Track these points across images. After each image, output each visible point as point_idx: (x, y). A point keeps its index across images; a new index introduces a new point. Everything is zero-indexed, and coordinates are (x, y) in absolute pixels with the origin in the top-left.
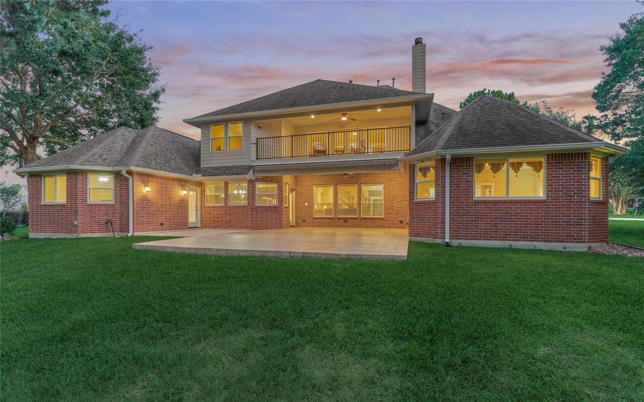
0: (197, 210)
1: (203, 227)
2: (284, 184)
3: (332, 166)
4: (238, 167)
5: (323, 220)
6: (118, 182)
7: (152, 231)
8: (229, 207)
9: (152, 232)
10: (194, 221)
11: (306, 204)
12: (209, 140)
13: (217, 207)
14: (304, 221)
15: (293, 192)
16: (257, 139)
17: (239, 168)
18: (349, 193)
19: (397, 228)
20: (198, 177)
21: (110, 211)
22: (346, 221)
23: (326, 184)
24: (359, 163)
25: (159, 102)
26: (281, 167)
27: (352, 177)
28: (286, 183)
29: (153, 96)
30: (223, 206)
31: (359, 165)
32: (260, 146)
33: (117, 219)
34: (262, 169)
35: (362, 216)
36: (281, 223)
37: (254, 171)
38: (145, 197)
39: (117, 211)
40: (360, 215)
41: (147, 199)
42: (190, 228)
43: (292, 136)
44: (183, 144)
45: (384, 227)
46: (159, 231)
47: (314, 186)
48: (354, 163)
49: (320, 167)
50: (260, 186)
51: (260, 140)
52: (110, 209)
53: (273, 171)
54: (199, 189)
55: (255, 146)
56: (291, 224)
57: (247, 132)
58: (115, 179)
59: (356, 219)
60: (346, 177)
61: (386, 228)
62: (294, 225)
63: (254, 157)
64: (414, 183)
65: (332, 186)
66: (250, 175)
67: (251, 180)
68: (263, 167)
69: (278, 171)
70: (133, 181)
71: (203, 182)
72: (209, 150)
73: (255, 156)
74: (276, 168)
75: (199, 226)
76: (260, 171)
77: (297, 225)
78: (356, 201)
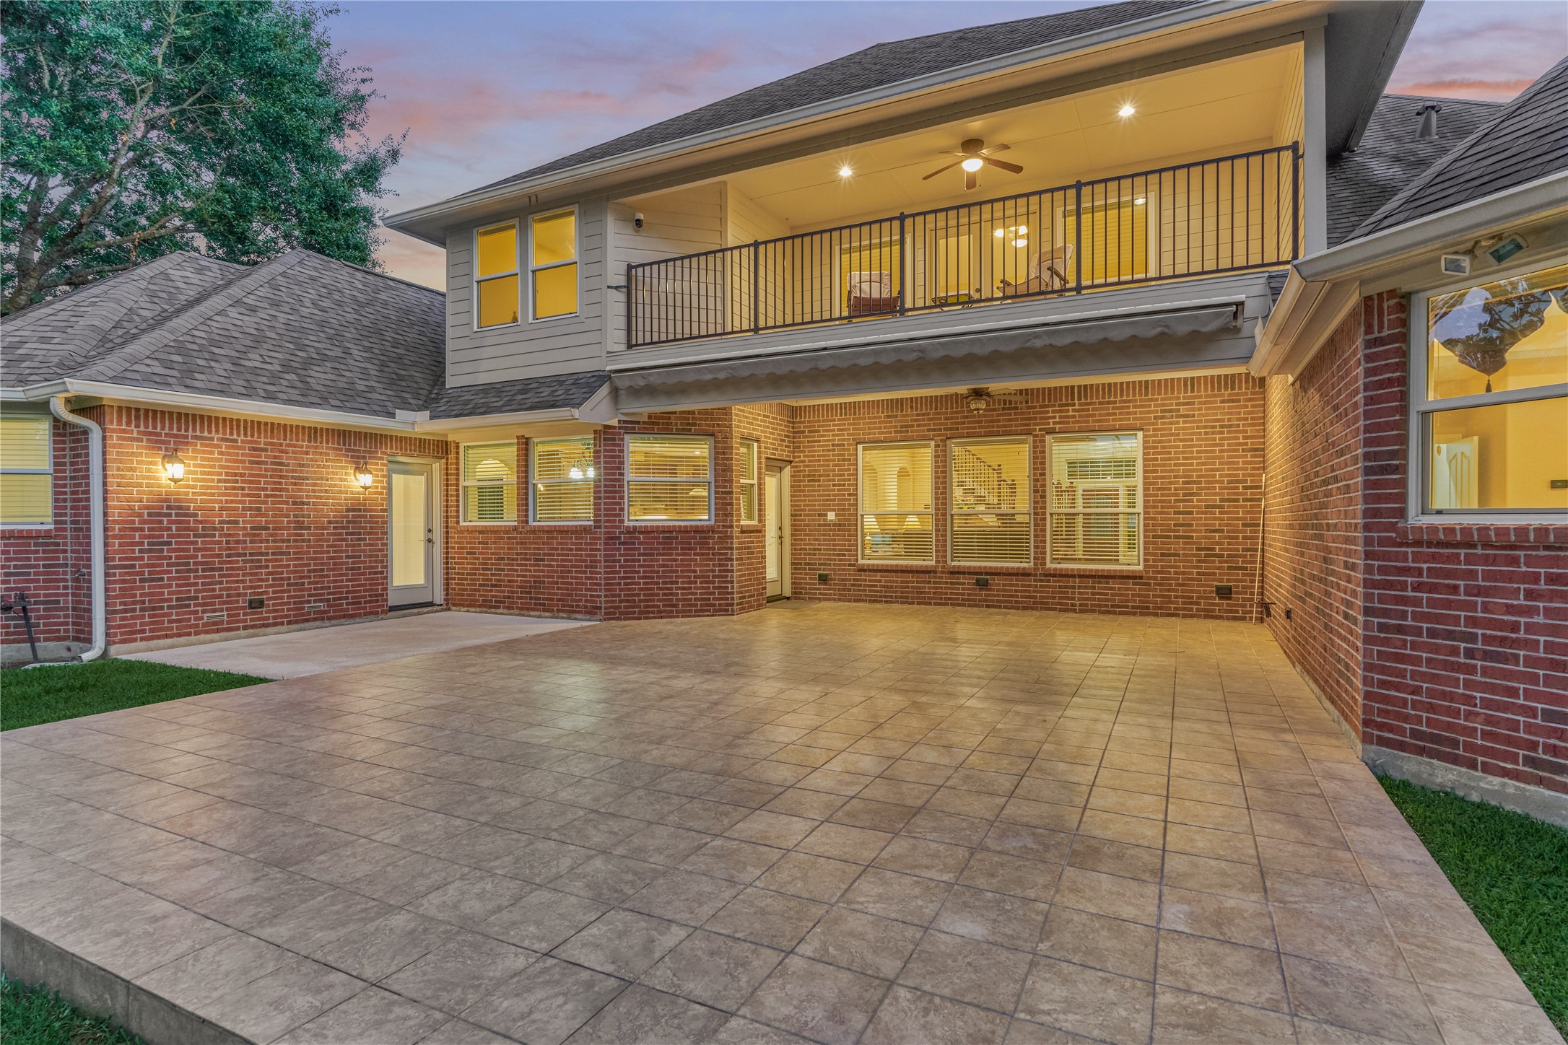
0: (430, 541)
1: (451, 603)
2: (735, 442)
3: (914, 355)
4: (559, 380)
5: (894, 577)
6: (67, 446)
7: (207, 632)
8: (535, 531)
9: (208, 637)
10: (420, 580)
11: (831, 516)
12: (469, 287)
13: (495, 532)
14: (824, 579)
15: (781, 469)
16: (630, 267)
17: (561, 383)
18: (998, 469)
19: (1206, 617)
20: (418, 423)
21: (36, 559)
22: (983, 584)
23: (903, 438)
24: (1037, 336)
25: (377, 193)
26: (710, 370)
27: (1007, 403)
28: (748, 440)
29: (362, 171)
30: (515, 528)
31: (1038, 343)
32: (641, 295)
33: (66, 588)
34: (642, 383)
35: (1049, 565)
36: (725, 593)
37: (615, 393)
38: (167, 500)
39: (65, 559)
40: (1040, 558)
41: (179, 508)
42: (394, 609)
43: (756, 245)
44: (408, 312)
45: (1143, 609)
46: (242, 632)
47: (860, 447)
48: (1012, 337)
49: (863, 362)
50: (637, 449)
51: (640, 270)
52: (37, 552)
53: (683, 390)
54: (437, 467)
55: (621, 296)
56: (770, 592)
57: (592, 244)
58: (55, 435)
59: (1025, 574)
60: (982, 405)
61: (1156, 615)
62: (787, 592)
63: (615, 336)
64: (1404, 410)
65: (927, 446)
66: (598, 410)
67: (606, 427)
68: (643, 377)
69: (702, 388)
70: (104, 438)
71: (450, 438)
72: (470, 324)
73: (622, 335)
74: (690, 378)
75: (439, 597)
76: (636, 392)
77: (798, 595)
78: (1023, 503)
